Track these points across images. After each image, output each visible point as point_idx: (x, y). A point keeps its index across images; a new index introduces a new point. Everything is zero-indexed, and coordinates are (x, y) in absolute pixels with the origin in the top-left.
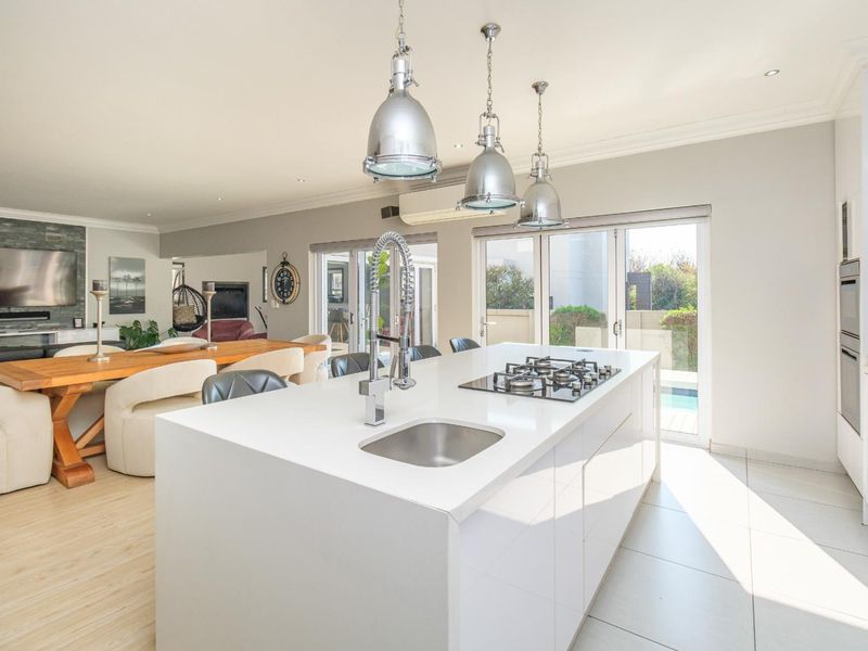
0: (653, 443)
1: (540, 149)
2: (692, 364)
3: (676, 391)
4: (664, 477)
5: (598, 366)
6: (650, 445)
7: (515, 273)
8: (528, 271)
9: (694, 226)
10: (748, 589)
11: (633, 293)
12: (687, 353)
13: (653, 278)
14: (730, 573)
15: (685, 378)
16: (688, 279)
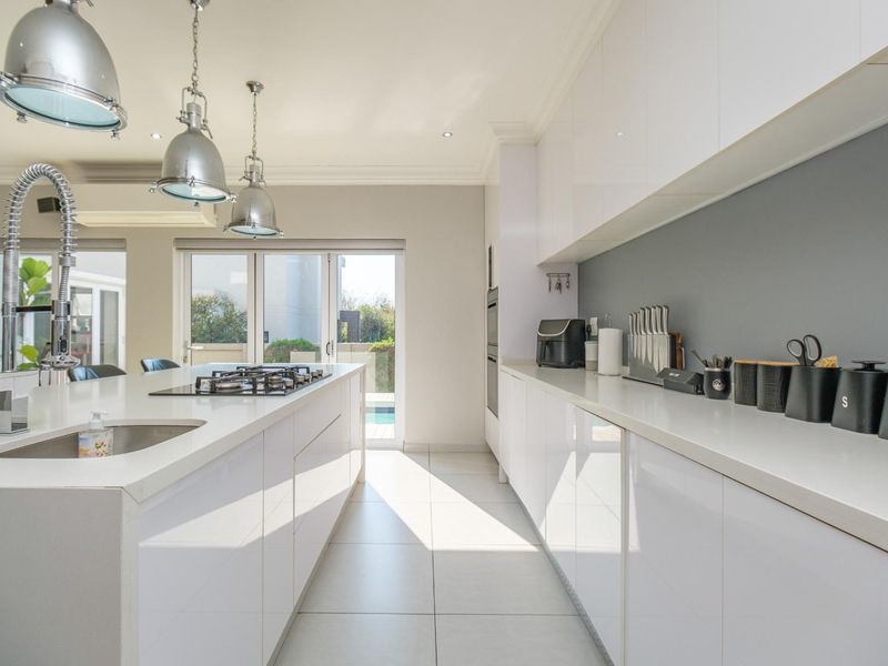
0: (360, 452)
1: (254, 152)
2: (391, 388)
3: (379, 410)
4: (368, 478)
5: (311, 371)
6: (356, 454)
7: (227, 304)
8: (242, 302)
9: (394, 256)
10: (430, 547)
11: (345, 331)
12: (387, 379)
13: (361, 317)
14: (418, 539)
15: (386, 398)
16: (387, 319)
